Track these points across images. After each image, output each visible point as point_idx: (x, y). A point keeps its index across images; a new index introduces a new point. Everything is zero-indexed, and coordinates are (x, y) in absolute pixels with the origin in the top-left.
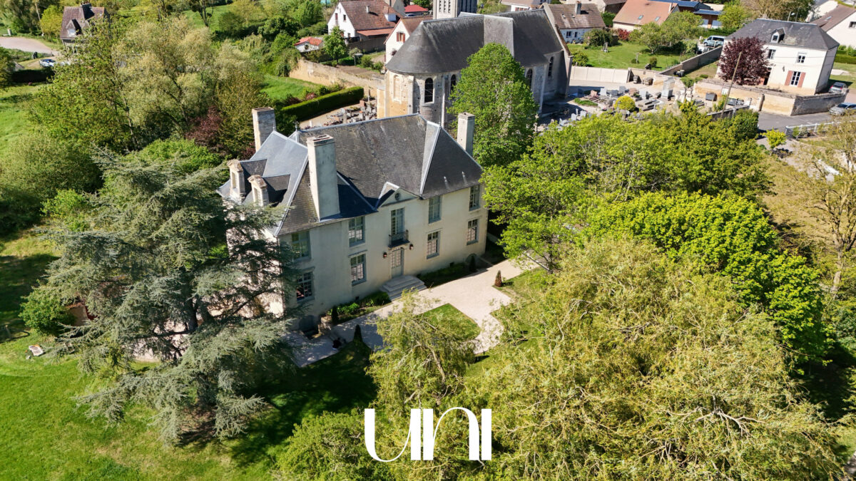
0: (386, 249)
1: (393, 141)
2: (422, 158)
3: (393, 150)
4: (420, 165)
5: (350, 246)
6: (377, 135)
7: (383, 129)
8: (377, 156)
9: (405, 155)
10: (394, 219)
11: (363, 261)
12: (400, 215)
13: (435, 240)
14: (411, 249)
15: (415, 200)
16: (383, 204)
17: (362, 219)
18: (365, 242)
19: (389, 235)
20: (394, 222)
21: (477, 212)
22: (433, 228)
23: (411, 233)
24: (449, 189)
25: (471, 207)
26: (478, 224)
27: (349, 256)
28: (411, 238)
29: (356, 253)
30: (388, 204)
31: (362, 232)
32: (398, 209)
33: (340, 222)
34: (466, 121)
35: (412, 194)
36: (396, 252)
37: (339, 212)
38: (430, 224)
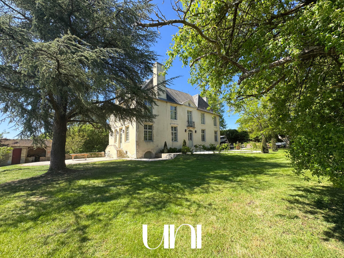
0: (186, 128)
2: (194, 102)
5: (171, 119)
10: (188, 115)
11: (176, 131)
12: (190, 115)
13: (203, 134)
14: (196, 132)
15: (196, 109)
16: (184, 104)
17: (175, 108)
18: (177, 120)
19: (187, 121)
20: (188, 117)
21: (216, 127)
22: (203, 127)
23: (195, 124)
24: (207, 111)
25: (214, 125)
26: (217, 134)
27: (170, 124)
28: (196, 127)
29: (174, 124)
30: (186, 106)
31: (175, 115)
32: (189, 111)
33: (167, 102)
34: (205, 99)
35: (195, 105)
36: (190, 132)
37: (166, 99)
38: (202, 124)
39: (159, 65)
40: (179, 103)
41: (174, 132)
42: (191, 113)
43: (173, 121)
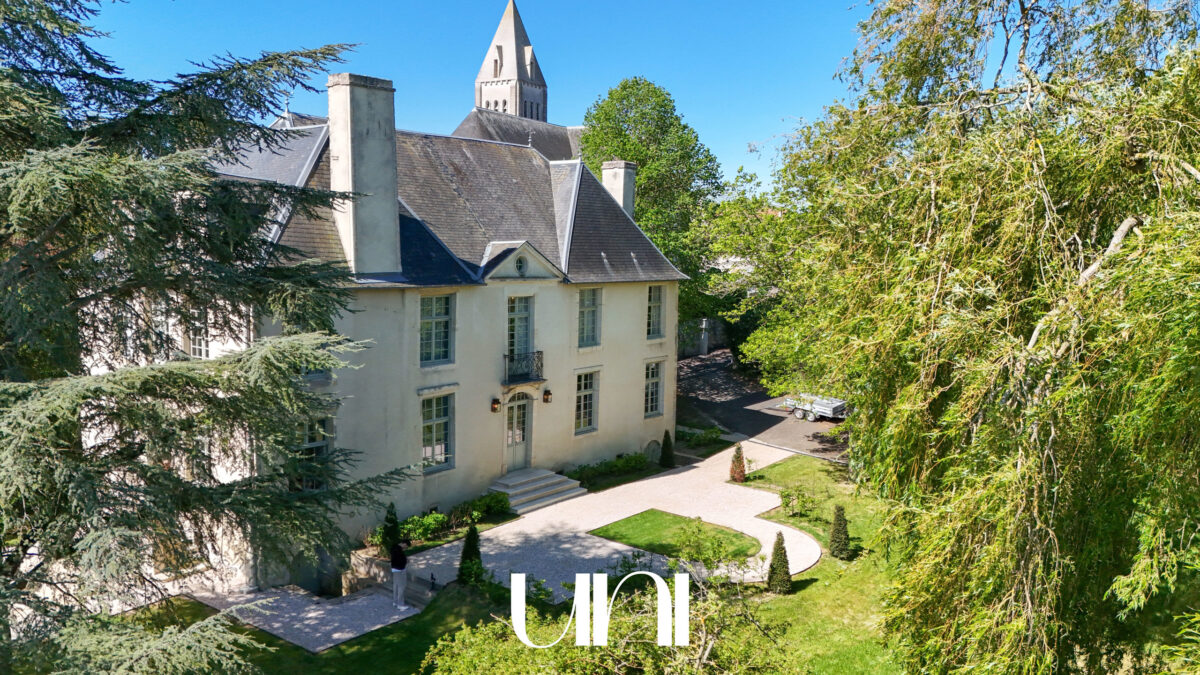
0: (498, 391)
1: (493, 177)
2: (553, 216)
3: (495, 191)
4: (552, 226)
5: (422, 366)
6: (458, 161)
7: (469, 155)
8: (465, 195)
9: (519, 204)
10: (512, 321)
11: (446, 414)
12: (524, 315)
13: (588, 392)
14: (546, 401)
15: (554, 282)
16: (493, 273)
17: (448, 303)
18: (453, 362)
19: (505, 356)
20: (512, 329)
21: (661, 344)
22: (587, 360)
23: (547, 360)
24: (614, 276)
25: (649, 333)
26: (661, 375)
27: (419, 391)
28: (547, 373)
29: (435, 387)
30: (503, 278)
31: (446, 335)
32: (521, 299)
33: (403, 290)
34: (621, 172)
35: (549, 266)
36: (515, 404)
37: (400, 269)
38: (581, 350)
39: (362, 92)
40: (468, 275)
41: (436, 422)
42: (527, 308)
43: (435, 372)
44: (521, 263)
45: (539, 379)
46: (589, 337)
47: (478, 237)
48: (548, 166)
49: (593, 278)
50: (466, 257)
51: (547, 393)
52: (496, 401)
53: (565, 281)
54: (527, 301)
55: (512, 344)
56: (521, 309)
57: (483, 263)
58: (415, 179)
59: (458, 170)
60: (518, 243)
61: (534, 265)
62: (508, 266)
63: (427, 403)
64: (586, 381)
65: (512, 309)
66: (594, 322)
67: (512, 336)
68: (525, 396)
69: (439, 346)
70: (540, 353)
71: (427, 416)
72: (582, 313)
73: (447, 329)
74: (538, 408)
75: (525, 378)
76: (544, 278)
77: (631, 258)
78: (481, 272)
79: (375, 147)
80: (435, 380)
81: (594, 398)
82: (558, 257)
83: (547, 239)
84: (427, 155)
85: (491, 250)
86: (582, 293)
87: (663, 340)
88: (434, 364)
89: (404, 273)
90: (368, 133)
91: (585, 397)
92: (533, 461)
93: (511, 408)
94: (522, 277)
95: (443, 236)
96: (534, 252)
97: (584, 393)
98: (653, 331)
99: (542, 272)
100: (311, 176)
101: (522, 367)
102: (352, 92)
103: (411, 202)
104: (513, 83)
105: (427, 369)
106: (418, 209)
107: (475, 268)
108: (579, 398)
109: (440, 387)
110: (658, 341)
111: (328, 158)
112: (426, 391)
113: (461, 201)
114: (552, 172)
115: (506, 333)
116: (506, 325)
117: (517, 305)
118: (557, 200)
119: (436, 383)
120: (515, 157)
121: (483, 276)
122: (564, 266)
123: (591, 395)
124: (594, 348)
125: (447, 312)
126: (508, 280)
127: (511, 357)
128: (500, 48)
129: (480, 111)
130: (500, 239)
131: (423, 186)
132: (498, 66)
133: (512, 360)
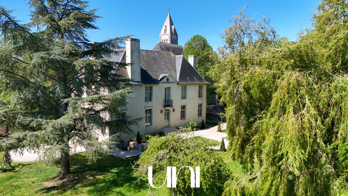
1: (162, 60)
2: (176, 68)
3: (162, 63)
4: (175, 71)
5: (145, 102)
6: (154, 56)
7: (156, 55)
9: (168, 66)
13: (184, 110)
14: (173, 111)
15: (175, 84)
16: (161, 81)
17: (151, 88)
18: (152, 101)
19: (164, 101)
20: (165, 94)
21: (202, 99)
22: (183, 102)
23: (174, 102)
24: (190, 83)
25: (199, 96)
26: (202, 107)
27: (145, 108)
28: (174, 105)
29: (148, 107)
30: (164, 83)
31: (151, 95)
32: (168, 88)
33: (141, 85)
34: (193, 58)
35: (174, 80)
36: (166, 112)
37: (141, 80)
38: (182, 100)
39: (133, 42)
40: (156, 82)
41: (148, 115)
42: (169, 90)
43: (148, 103)
44: (168, 79)
45: (172, 106)
46: (184, 97)
47: (158, 73)
48: (175, 57)
49: (185, 83)
50: (155, 78)
51: (174, 110)
52: (162, 111)
53: (178, 83)
54: (169, 88)
55: (165, 98)
56: (168, 90)
57: (159, 79)
58: (144, 60)
59: (154, 58)
60: (167, 75)
61: (171, 80)
62: (165, 80)
63: (146, 111)
64: (183, 107)
65: (166, 90)
66: (185, 93)
67: (165, 96)
68: (168, 110)
69: (149, 98)
70: (172, 100)
71: (146, 113)
72: (182, 91)
73: (151, 94)
74: (171, 113)
75: (169, 106)
76: (173, 83)
77: (195, 78)
78: (158, 81)
79: (135, 54)
80: (148, 105)
81: (185, 112)
82: (177, 78)
83: (174, 74)
84: (147, 55)
85: (161, 77)
86: (182, 87)
87: (203, 98)
88: (148, 102)
89: (141, 81)
90: (134, 50)
91: (183, 111)
92: (170, 125)
93: (165, 113)
94: (168, 82)
95: (150, 73)
96: (171, 77)
97: (183, 110)
98: (200, 96)
99: (173, 82)
100: (122, 60)
101: (168, 103)
102: (131, 42)
103: (143, 65)
104: (169, 35)
105: (146, 103)
106: (145, 67)
107: (157, 80)
108: (181, 111)
109: (149, 107)
110: (201, 98)
111: (126, 56)
112: (146, 108)
113: (155, 65)
114: (176, 58)
115: (164, 95)
116: (164, 94)
117: (167, 89)
118: (177, 65)
119: (148, 106)
120: (167, 55)
121: (159, 82)
122: (178, 80)
123: (184, 111)
124: (185, 100)
125: (151, 90)
126: (165, 83)
127: (165, 101)
128: (166, 26)
129: (160, 43)
130: (163, 74)
131: (146, 62)
132: (165, 30)
133: (165, 102)
